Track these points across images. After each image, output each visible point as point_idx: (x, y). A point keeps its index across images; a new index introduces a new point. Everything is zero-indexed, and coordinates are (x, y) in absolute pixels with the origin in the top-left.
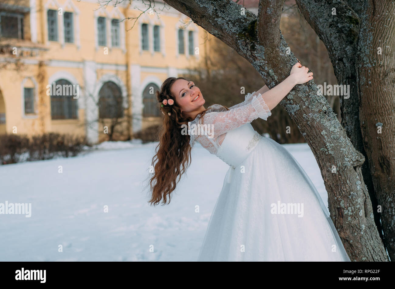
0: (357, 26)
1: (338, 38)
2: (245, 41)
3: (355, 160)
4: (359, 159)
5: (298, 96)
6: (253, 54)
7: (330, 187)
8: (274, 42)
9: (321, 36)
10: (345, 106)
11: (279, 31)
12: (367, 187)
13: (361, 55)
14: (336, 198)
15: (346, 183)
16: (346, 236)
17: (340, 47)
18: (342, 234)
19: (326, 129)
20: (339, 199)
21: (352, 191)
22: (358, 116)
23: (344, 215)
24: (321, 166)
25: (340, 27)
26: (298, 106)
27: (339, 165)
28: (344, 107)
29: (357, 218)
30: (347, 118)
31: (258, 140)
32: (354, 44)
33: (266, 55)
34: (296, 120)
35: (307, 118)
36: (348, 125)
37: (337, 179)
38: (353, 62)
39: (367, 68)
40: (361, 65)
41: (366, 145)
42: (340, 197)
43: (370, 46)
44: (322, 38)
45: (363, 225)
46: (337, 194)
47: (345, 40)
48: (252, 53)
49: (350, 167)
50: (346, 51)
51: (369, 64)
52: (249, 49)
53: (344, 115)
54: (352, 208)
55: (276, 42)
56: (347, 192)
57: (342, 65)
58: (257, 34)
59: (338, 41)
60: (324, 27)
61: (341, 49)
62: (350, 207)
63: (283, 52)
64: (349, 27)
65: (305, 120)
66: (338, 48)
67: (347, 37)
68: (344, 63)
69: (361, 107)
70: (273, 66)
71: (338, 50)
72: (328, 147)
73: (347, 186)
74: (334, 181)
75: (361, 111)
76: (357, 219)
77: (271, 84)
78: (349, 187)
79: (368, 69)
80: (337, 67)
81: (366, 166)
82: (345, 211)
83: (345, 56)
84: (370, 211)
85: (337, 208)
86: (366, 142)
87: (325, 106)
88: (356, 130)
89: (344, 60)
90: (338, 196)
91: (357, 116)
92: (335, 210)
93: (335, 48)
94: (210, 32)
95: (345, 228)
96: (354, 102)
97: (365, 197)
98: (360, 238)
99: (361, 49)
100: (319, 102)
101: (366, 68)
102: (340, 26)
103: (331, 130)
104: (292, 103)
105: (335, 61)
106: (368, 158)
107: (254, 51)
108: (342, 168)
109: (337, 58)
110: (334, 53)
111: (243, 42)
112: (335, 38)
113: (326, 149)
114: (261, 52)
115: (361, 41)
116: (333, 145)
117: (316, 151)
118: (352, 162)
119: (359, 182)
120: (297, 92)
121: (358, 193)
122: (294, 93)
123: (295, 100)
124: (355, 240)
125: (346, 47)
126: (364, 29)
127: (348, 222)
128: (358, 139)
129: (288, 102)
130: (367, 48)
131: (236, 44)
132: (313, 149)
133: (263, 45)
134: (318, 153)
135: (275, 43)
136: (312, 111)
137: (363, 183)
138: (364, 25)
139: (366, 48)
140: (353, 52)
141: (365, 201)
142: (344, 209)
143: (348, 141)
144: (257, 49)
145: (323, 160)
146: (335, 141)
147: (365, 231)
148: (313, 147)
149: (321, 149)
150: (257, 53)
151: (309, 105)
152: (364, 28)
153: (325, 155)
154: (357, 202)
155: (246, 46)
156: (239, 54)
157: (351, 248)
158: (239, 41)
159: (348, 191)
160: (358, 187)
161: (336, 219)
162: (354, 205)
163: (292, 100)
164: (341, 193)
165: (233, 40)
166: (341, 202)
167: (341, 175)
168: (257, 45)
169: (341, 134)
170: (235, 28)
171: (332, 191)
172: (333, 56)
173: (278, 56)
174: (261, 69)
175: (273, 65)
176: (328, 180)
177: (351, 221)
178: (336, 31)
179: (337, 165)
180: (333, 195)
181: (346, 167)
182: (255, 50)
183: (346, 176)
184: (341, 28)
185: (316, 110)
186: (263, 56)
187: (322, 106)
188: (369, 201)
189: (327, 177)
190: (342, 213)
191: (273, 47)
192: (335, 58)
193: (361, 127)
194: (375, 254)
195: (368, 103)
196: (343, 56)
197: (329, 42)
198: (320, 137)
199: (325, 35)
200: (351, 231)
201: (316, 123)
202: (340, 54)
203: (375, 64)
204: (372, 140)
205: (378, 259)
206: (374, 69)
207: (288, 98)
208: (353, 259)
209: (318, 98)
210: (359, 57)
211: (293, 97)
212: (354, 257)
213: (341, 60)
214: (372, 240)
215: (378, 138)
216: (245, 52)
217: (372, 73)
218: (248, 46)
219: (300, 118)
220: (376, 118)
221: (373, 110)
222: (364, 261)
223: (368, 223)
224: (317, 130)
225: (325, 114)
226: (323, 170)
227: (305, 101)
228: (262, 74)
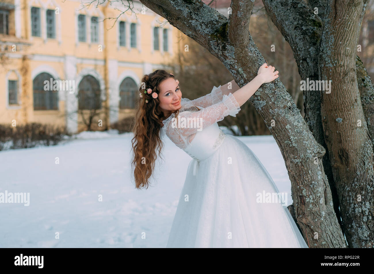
0: (320, 28)
1: (303, 40)
2: (217, 41)
3: (316, 152)
4: (320, 151)
5: (265, 93)
6: (224, 54)
7: (294, 176)
8: (243, 43)
9: (286, 37)
10: (308, 102)
11: (248, 32)
12: (327, 177)
13: (324, 56)
14: (299, 187)
15: (308, 173)
16: (308, 222)
18: (304, 220)
19: (290, 123)
20: (301, 188)
21: (314, 180)
22: (320, 112)
23: (306, 203)
24: (285, 157)
25: (304, 29)
26: (265, 102)
27: (302, 157)
29: (318, 205)
30: (310, 113)
31: (223, 138)
32: (317, 45)
33: (236, 54)
34: (263, 115)
35: (273, 113)
36: (310, 119)
37: (300, 169)
38: (316, 61)
39: (329, 67)
40: (323, 65)
41: (327, 139)
42: (302, 186)
43: (331, 48)
44: (288, 39)
45: (323, 212)
46: (299, 183)
47: (309, 42)
48: (223, 53)
49: (312, 158)
50: (310, 52)
51: (331, 64)
52: (221, 49)
53: (307, 110)
54: (313, 196)
55: (245, 43)
56: (309, 182)
57: (305, 65)
58: (228, 36)
59: (302, 43)
60: (290, 29)
61: (305, 49)
62: (311, 195)
63: (251, 52)
64: (312, 30)
65: (271, 115)
66: (302, 49)
67: (311, 38)
68: (307, 63)
69: (323, 104)
71: (302, 51)
72: (292, 140)
73: (309, 175)
74: (297, 171)
75: (323, 107)
76: (318, 206)
77: (240, 81)
78: (311, 176)
79: (329, 69)
80: (301, 66)
81: (326, 158)
82: (306, 199)
83: (308, 56)
84: (330, 199)
85: (300, 196)
86: (327, 136)
87: (289, 103)
88: (318, 124)
89: (308, 60)
90: (300, 185)
92: (298, 198)
93: (299, 49)
94: (185, 32)
95: (307, 214)
96: (316, 99)
97: (325, 187)
98: (321, 224)
99: (323, 50)
100: (284, 99)
102: (304, 28)
103: (294, 124)
104: (260, 99)
105: (299, 61)
106: (329, 150)
107: (225, 51)
108: (304, 159)
109: (302, 58)
110: (299, 53)
111: (215, 43)
112: (300, 39)
113: (290, 142)
114: (231, 52)
115: (324, 43)
116: (296, 138)
117: (281, 144)
118: (313, 154)
119: (320, 173)
120: (264, 89)
121: (319, 183)
122: (261, 90)
123: (262, 96)
124: (316, 225)
125: (310, 48)
126: (326, 32)
127: (309, 209)
128: (319, 133)
129: (256, 98)
130: (329, 50)
131: (209, 44)
132: (278, 141)
133: (233, 45)
134: (283, 146)
135: (244, 44)
136: (277, 106)
137: (324, 173)
138: (326, 28)
139: (327, 50)
140: (316, 53)
141: (326, 190)
142: (306, 197)
143: (310, 135)
144: (228, 49)
145: (287, 151)
146: (298, 135)
147: (325, 218)
148: (278, 140)
149: (286, 142)
150: (228, 53)
151: (275, 101)
152: (327, 31)
153: (289, 147)
154: (318, 191)
155: (218, 46)
156: (211, 54)
157: (312, 233)
158: (211, 42)
159: (309, 180)
160: (319, 177)
161: (299, 206)
163: (259, 97)
164: (303, 182)
165: (206, 40)
166: (304, 190)
167: (303, 166)
168: (227, 46)
169: (304, 128)
170: (208, 30)
171: (295, 180)
172: (298, 56)
173: (247, 56)
174: (231, 68)
175: (242, 64)
176: (291, 170)
177: (312, 208)
178: (301, 33)
179: (300, 156)
180: (296, 184)
181: (308, 158)
182: (226, 50)
183: (308, 167)
184: (305, 31)
185: (281, 106)
186: (233, 55)
187: (286, 102)
188: (329, 190)
189: (290, 168)
190: (304, 201)
191: (243, 47)
192: (299, 58)
193: (322, 122)
194: (334, 238)
195: (329, 100)
196: (306, 57)
197: (295, 43)
198: (284, 130)
199: (290, 37)
200: (312, 217)
201: (281, 117)
202: (304, 54)
203: (336, 64)
204: (332, 134)
205: (336, 243)
206: (335, 69)
207: (256, 95)
208: (313, 243)
209: (283, 95)
210: (322, 57)
211: (261, 94)
212: (314, 241)
213: (305, 60)
214: (331, 226)
215: (337, 132)
216: (217, 52)
217: (333, 72)
218: (219, 47)
219: (266, 113)
220: (336, 113)
221: (334, 107)
222: (324, 245)
223: (327, 210)
224: (282, 124)
225: (289, 110)
226: (287, 161)
227: (272, 98)
228: (232, 72)
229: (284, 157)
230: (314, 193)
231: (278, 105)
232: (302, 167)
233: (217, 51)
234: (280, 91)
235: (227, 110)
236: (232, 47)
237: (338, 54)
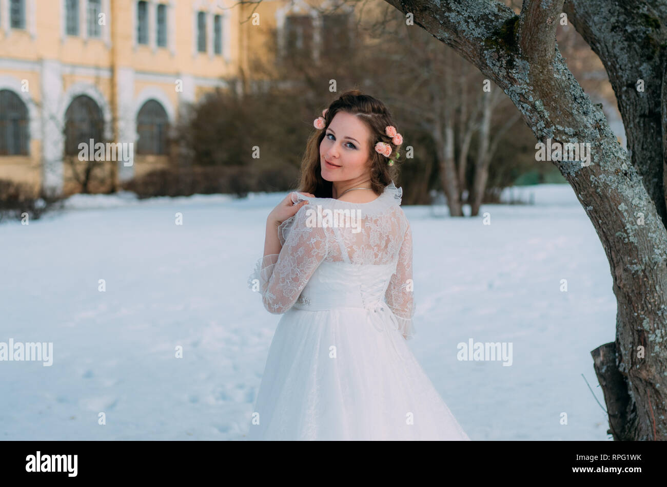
0: (657, 30)
1: (627, 50)
2: (498, 51)
6: (510, 74)
7: (628, 295)
8: (546, 55)
14: (636, 314)
15: (654, 290)
16: (650, 377)
17: (630, 65)
18: (644, 373)
19: (626, 201)
20: (641, 316)
21: (664, 303)
23: (649, 342)
24: (613, 261)
25: (629, 31)
27: (645, 260)
32: (653, 60)
33: (531, 76)
34: (577, 185)
35: (596, 183)
37: (641, 283)
42: (642, 313)
44: (597, 48)
46: (637, 307)
47: (639, 54)
48: (508, 73)
49: (662, 264)
50: (641, 71)
52: (504, 65)
54: (662, 332)
55: (549, 55)
56: (655, 305)
57: (633, 95)
58: (519, 42)
59: (626, 55)
60: (602, 30)
61: (632, 67)
62: (659, 329)
63: (559, 71)
64: (644, 33)
65: (593, 186)
66: (627, 66)
67: (642, 48)
70: (541, 95)
71: (626, 69)
72: (628, 231)
73: (655, 294)
74: (635, 287)
77: (538, 125)
78: (659, 296)
80: (624, 97)
82: (650, 336)
83: (638, 79)
85: (638, 331)
87: (624, 164)
89: (638, 86)
90: (639, 312)
92: (633, 334)
93: (620, 66)
95: (650, 363)
96: (653, 156)
100: (616, 157)
102: (629, 29)
103: (634, 202)
105: (621, 88)
107: (512, 69)
108: (649, 266)
109: (625, 83)
110: (620, 74)
111: (493, 54)
112: (622, 49)
113: (625, 234)
114: (523, 72)
116: (636, 227)
117: (608, 237)
118: (665, 257)
120: (582, 139)
124: (664, 383)
125: (641, 65)
127: (654, 353)
131: (481, 56)
132: (601, 233)
133: (527, 59)
134: (611, 241)
135: (547, 57)
136: (605, 170)
140: (652, 74)
142: (648, 333)
143: (658, 222)
144: (517, 66)
145: (618, 251)
148: (602, 231)
149: (617, 234)
150: (516, 73)
151: (600, 160)
153: (623, 243)
155: (498, 60)
156: (483, 74)
157: (657, 397)
158: (485, 52)
161: (634, 348)
164: (645, 305)
165: (475, 49)
166: (645, 321)
167: (647, 278)
168: (516, 60)
169: (648, 210)
170: (479, 30)
171: (630, 302)
172: (617, 78)
173: (551, 79)
175: (543, 93)
176: (624, 285)
177: (660, 353)
178: (624, 38)
179: (642, 260)
180: (632, 309)
181: (655, 263)
182: (513, 68)
183: (655, 279)
184: (631, 34)
185: (611, 170)
186: (527, 78)
187: (619, 163)
189: (623, 280)
190: (645, 339)
191: (544, 64)
192: (621, 83)
196: (635, 80)
197: (611, 56)
198: (616, 213)
199: (603, 44)
200: (659, 369)
201: (610, 190)
202: (630, 77)
209: (614, 150)
212: (659, 411)
213: (631, 86)
216: (496, 71)
218: (502, 61)
219: (584, 182)
224: (611, 203)
225: (625, 177)
226: (616, 269)
227: (595, 155)
228: (522, 107)
229: (611, 260)
230: (664, 326)
231: (606, 169)
232: (645, 279)
233: (496, 69)
234: (608, 143)
236: (525, 62)
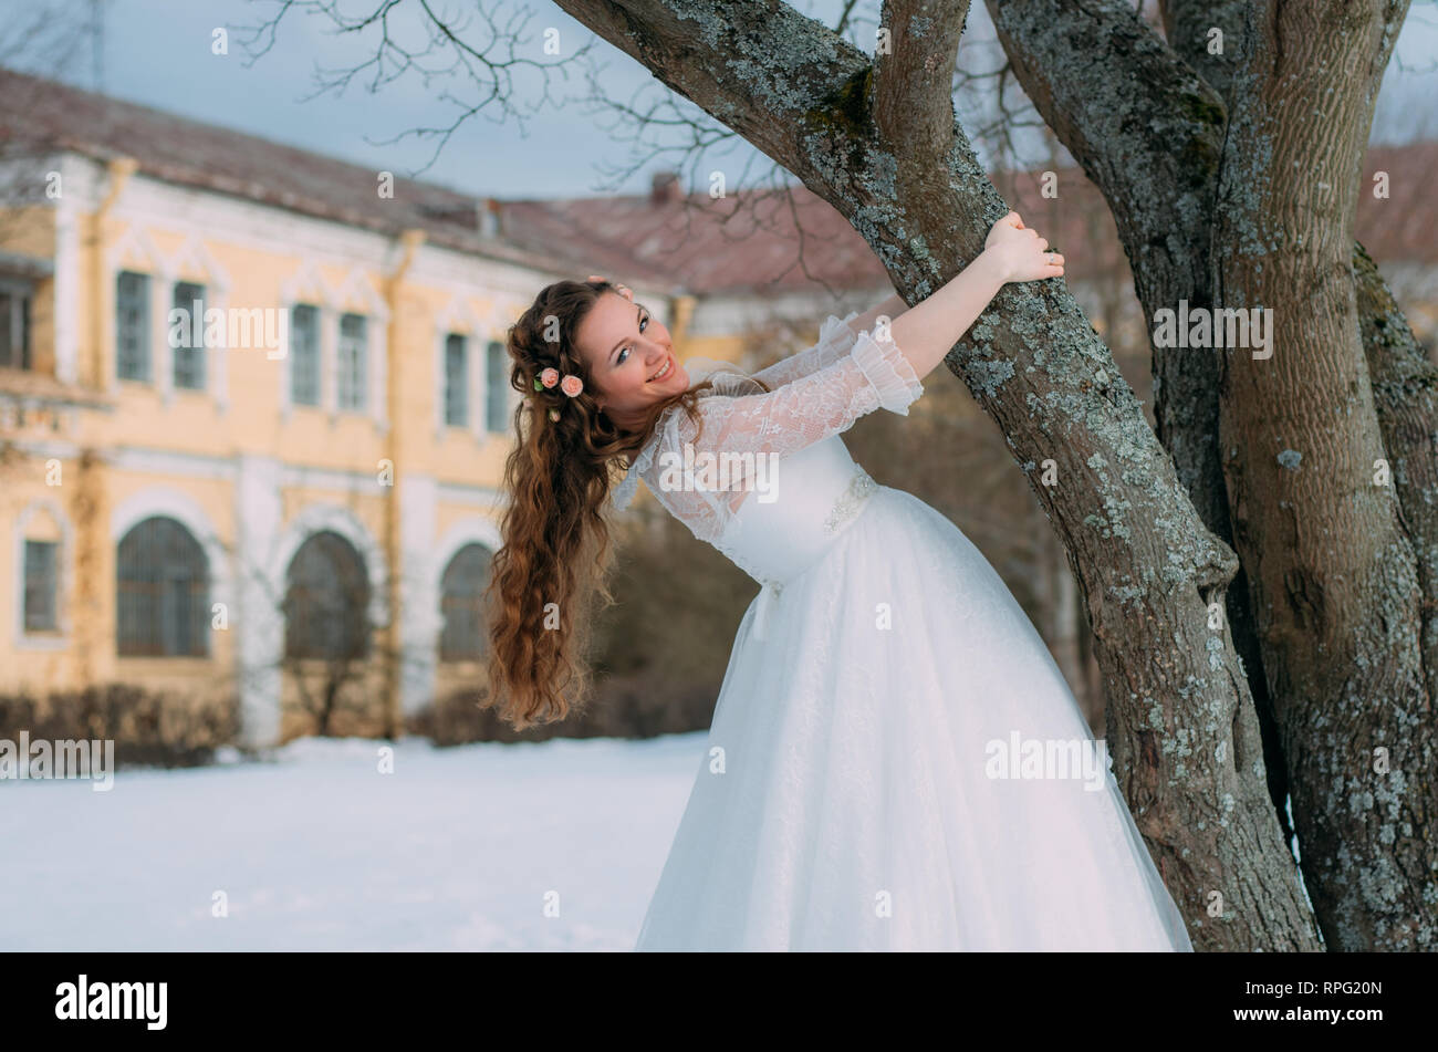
0: (1217, 128)
1: (1151, 169)
3: (1203, 563)
4: (1219, 559)
5: (1009, 330)
6: (857, 183)
7: (1116, 654)
8: (930, 141)
9: (1090, 164)
10: (1171, 399)
11: (949, 103)
12: (1243, 663)
13: (1232, 214)
14: (1135, 696)
15: (1170, 641)
16: (1169, 834)
17: (1156, 200)
18: (1154, 825)
19: (1104, 449)
20: (1145, 700)
21: (1193, 671)
22: (1216, 435)
23: (1163, 757)
24: (1083, 581)
25: (1157, 130)
26: (1011, 364)
27: (1149, 577)
28: (1168, 404)
29: (1209, 767)
30: (1177, 441)
31: (866, 495)
32: (1205, 187)
33: (902, 185)
34: (1002, 417)
35: (1040, 409)
36: (1179, 464)
37: (1141, 627)
38: (1200, 246)
39: (1252, 257)
40: (1228, 250)
41: (1243, 534)
42: (1148, 693)
43: (1260, 184)
44: (1095, 170)
45: (1228, 796)
46: (1137, 680)
47: (1175, 176)
48: (852, 180)
49: (1186, 585)
50: (1178, 211)
51: (1259, 244)
52: (844, 163)
53: (1168, 431)
54: (1190, 734)
55: (938, 141)
56: (1174, 675)
57: (1161, 260)
58: (874, 114)
59: (1150, 179)
60: (1104, 132)
61: (1160, 204)
62: (1183, 727)
63: (960, 177)
64: (1188, 132)
65: (1032, 415)
66: (1151, 203)
67: (1182, 163)
68: (1169, 253)
69: (1227, 397)
70: (923, 227)
71: (1148, 208)
72: (1110, 513)
73: (1174, 652)
74: (1130, 636)
75: (1227, 413)
76: (1208, 771)
77: (917, 288)
78: (1182, 656)
79: (1254, 263)
80: (1144, 268)
82: (1165, 742)
83: (1174, 227)
84: (1255, 751)
85: (1139, 732)
86: (1243, 520)
87: (1102, 371)
88: (1208, 482)
89: (1172, 242)
90: (1141, 690)
91: (1211, 436)
92: (1131, 740)
93: (1138, 201)
94: (709, 108)
95: (1166, 803)
96: (1202, 387)
97: (1235, 699)
98: (1218, 842)
99: (1229, 193)
100: (1082, 355)
101: (1248, 256)
102: (1157, 126)
103: (1121, 452)
104: (989, 355)
105: (1138, 247)
106: (1249, 579)
107: (861, 171)
108: (1158, 589)
109: (1147, 237)
110: (1136, 218)
111: (822, 141)
112: (1141, 168)
113: (1102, 519)
114: (884, 177)
115: (1232, 168)
116: (1127, 504)
117: (1070, 528)
118: (1192, 570)
119: (1219, 644)
120: (1008, 316)
121: (1214, 681)
122: (994, 319)
123: (1000, 343)
124: (1198, 847)
125: (1178, 197)
126: (1243, 125)
127: (1174, 780)
128: (1213, 515)
129: (976, 351)
130: (1253, 190)
131: (800, 148)
132: (1057, 519)
133: (891, 149)
134: (1076, 535)
135: (934, 146)
136: (1057, 383)
137: (1231, 649)
138: (1241, 110)
139: (1247, 190)
140: (1202, 215)
141: (1238, 712)
142: (1161, 736)
143: (1179, 497)
144: (871, 165)
145: (1092, 558)
146: (1136, 493)
147: (1235, 818)
148: (1059, 514)
149: (1088, 520)
150: (872, 179)
151: (1047, 362)
152: (1244, 121)
153: (1099, 537)
154: (1207, 713)
155: (832, 154)
156: (809, 188)
157: (1185, 877)
158: (808, 138)
159: (1177, 671)
160: (1213, 660)
161: (1134, 771)
162: (1196, 722)
163: (987, 346)
164: (1152, 676)
165: (788, 134)
166: (1155, 710)
167: (1153, 614)
169: (1156, 469)
170: (796, 95)
171: (1121, 670)
172: (1133, 228)
173: (944, 192)
174: (884, 236)
175: (925, 221)
176: (1107, 632)
177: (1187, 780)
178: (1146, 145)
179: (1141, 576)
180: (1126, 684)
181: (1171, 583)
182: (864, 169)
183: (1172, 618)
184: (1161, 135)
185: (1071, 383)
186: (892, 189)
187: (1090, 369)
188: (1250, 713)
189: (1104, 621)
190: (1154, 751)
191: (928, 158)
192: (1139, 238)
193: (1225, 469)
194: (1268, 900)
195: (1251, 381)
196: (1165, 230)
197: (1120, 183)
198: (1083, 474)
199: (1105, 161)
200: (1186, 814)
201: (1070, 426)
202: (1156, 222)
203: (1278, 246)
204: (1263, 514)
205: (1278, 919)
206: (1276, 262)
207: (976, 338)
208: (1190, 915)
209: (1078, 342)
210: (1226, 222)
211: (994, 334)
212: (1192, 911)
213: (1159, 241)
214: (1257, 852)
215: (1283, 504)
216: (830, 177)
217: (1269, 275)
218: (840, 155)
219: (1014, 409)
220: (1278, 433)
221: (1270, 408)
222: (1229, 924)
223: (1244, 791)
224: (1073, 452)
225: (1102, 398)
226: (1091, 598)
227: (1035, 350)
228: (885, 253)
229: (1080, 580)
230: (1195, 721)
231: (1061, 379)
232: (1150, 618)
233: (829, 173)
234: (1067, 327)
235: (868, 388)
236: (887, 156)
237: (1286, 207)
